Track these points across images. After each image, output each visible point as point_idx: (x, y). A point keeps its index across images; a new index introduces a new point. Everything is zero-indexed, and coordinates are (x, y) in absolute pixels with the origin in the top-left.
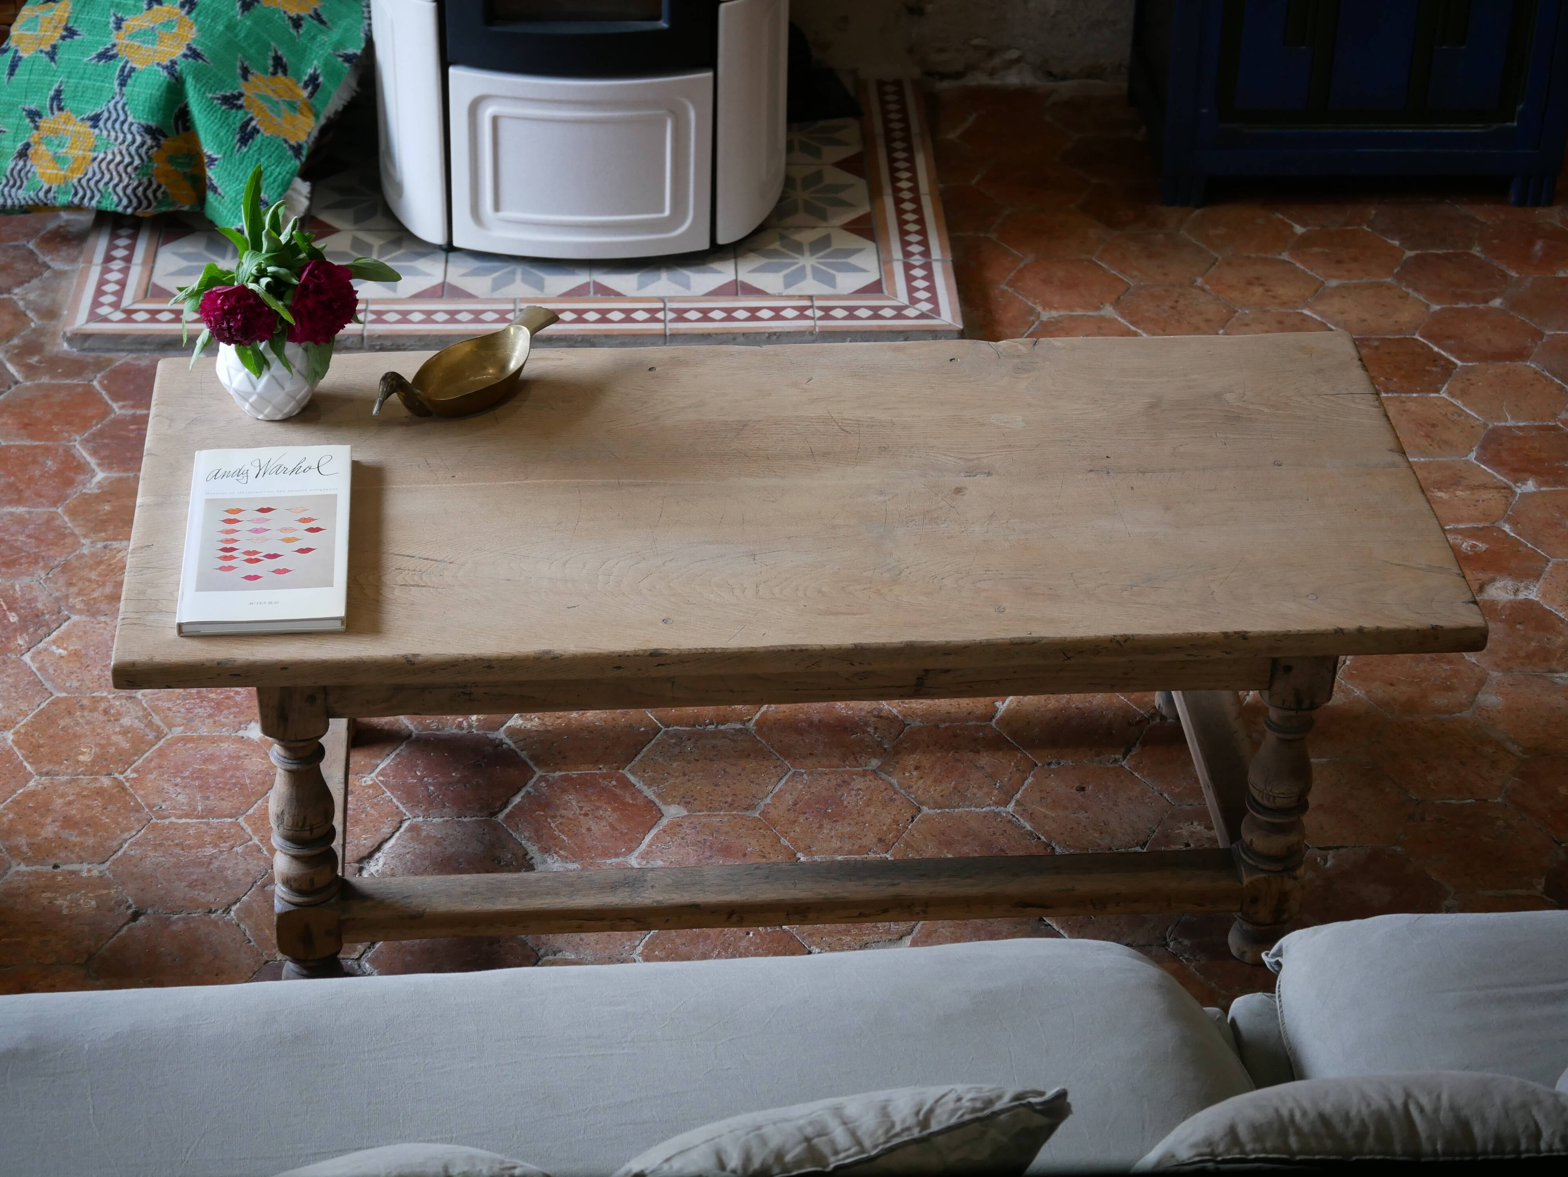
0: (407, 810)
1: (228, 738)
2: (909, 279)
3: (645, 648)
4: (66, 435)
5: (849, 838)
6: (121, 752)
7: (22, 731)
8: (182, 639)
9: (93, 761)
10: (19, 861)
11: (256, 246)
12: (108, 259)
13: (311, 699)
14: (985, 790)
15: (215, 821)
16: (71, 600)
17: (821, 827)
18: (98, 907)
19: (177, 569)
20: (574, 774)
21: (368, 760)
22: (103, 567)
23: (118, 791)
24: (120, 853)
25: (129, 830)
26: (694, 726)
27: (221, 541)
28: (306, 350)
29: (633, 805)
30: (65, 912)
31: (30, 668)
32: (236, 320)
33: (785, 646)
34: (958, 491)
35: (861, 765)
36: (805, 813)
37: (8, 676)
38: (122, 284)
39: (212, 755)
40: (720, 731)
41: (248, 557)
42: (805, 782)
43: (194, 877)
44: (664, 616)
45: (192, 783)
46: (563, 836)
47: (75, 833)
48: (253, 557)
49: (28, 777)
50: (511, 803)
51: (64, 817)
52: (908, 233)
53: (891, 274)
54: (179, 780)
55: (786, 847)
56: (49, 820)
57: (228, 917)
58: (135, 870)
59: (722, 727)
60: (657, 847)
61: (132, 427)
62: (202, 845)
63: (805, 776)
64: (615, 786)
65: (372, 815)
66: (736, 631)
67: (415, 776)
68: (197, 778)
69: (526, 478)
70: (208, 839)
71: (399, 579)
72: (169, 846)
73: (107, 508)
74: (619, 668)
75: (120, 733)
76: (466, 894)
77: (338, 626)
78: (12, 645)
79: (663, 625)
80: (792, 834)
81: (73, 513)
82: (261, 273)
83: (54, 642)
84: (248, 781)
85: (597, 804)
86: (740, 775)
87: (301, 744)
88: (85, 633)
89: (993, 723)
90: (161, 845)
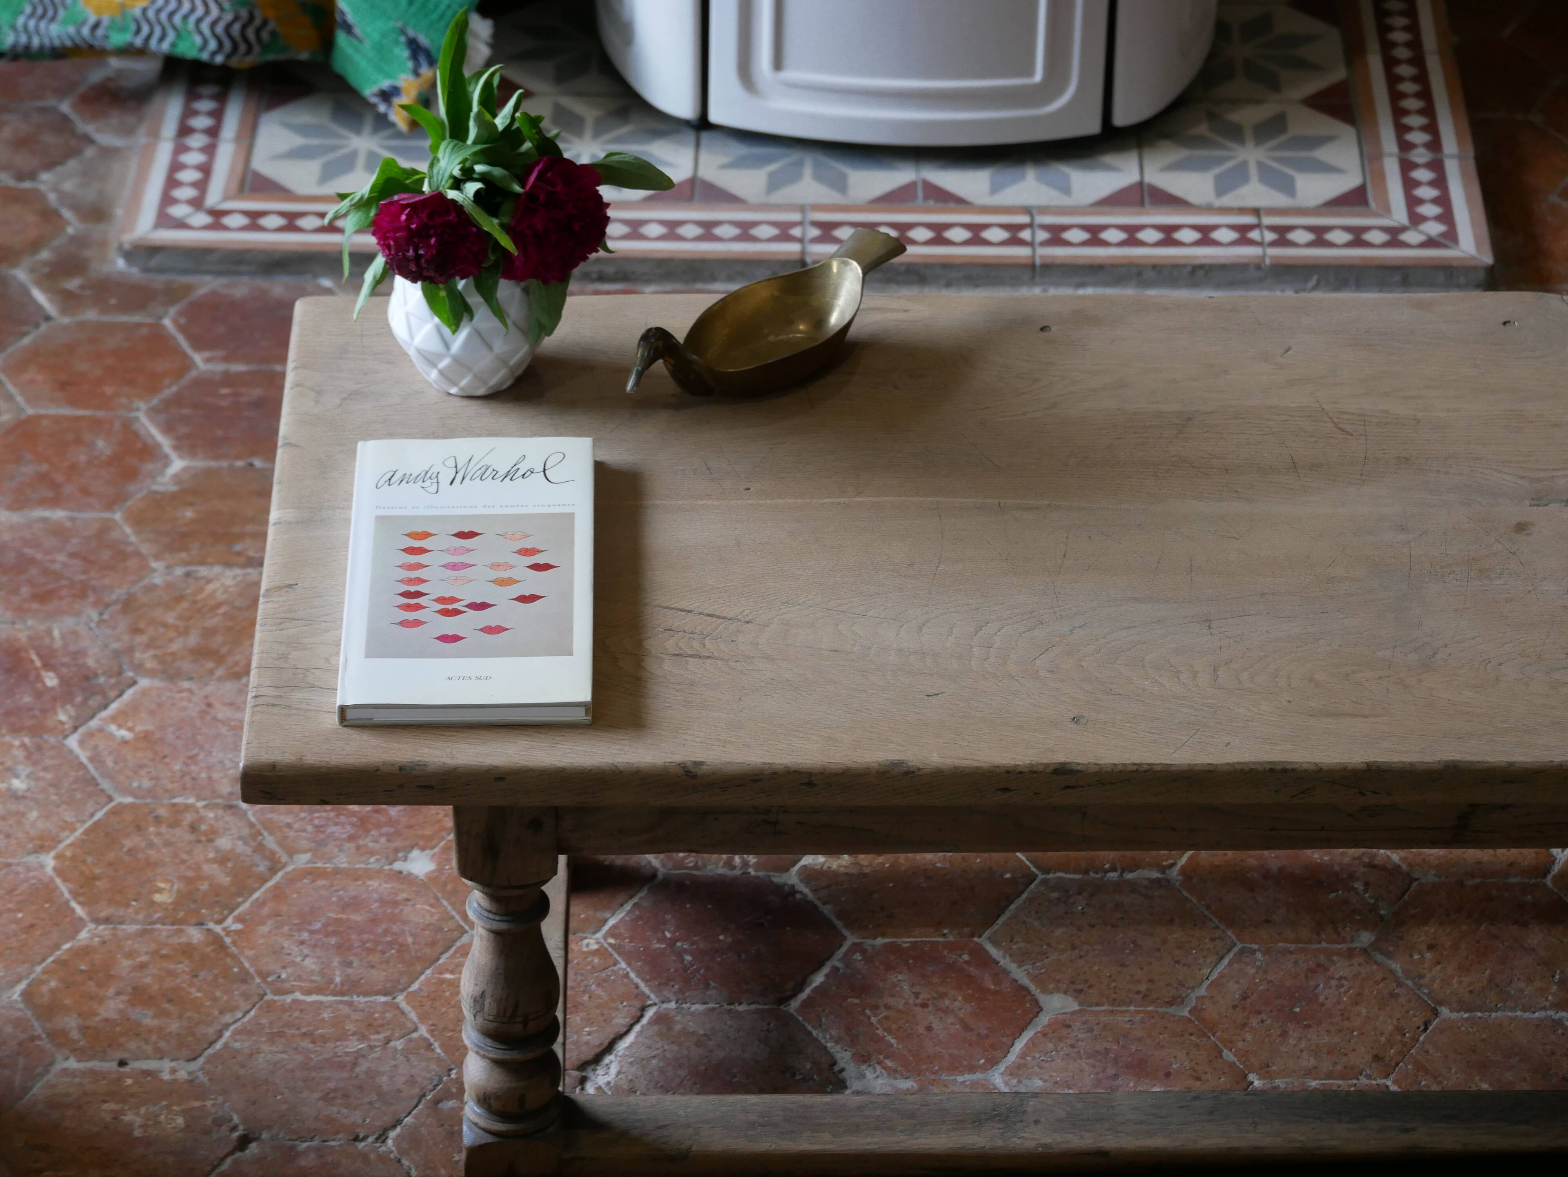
0: (651, 991)
1: (379, 872)
2: (1409, 184)
3: (1045, 761)
4: (124, 400)
5: (1328, 1053)
6: (217, 890)
7: (68, 853)
8: (345, 729)
9: (175, 903)
10: (67, 1052)
11: (458, 132)
12: (184, 131)
13: (535, 825)
14: (1538, 984)
15: (362, 999)
16: (138, 655)
17: (1284, 1034)
18: (187, 1126)
19: (337, 623)
20: (905, 941)
21: (590, 913)
22: (185, 605)
23: (214, 951)
24: (218, 1045)
25: (232, 1010)
26: (1086, 872)
27: (401, 581)
28: (526, 291)
29: (996, 993)
30: (138, 1133)
31: (77, 757)
32: (428, 246)
33: (1260, 763)
34: (1521, 527)
35: (1344, 941)
36: (1259, 1013)
37: (45, 769)
38: (206, 170)
39: (355, 898)
40: (1128, 882)
41: (441, 607)
42: (1258, 963)
43: (332, 1085)
44: (1075, 712)
45: (325, 940)
46: (889, 1038)
47: (150, 1012)
48: (450, 607)
49: (78, 925)
50: (810, 985)
51: (134, 988)
52: (1406, 112)
53: (1380, 177)
54: (305, 935)
55: (1232, 1065)
56: (111, 991)
57: (383, 1148)
58: (242, 1072)
59: (1129, 876)
60: (1034, 1058)
61: (224, 391)
62: (343, 1037)
63: (1259, 955)
64: (967, 962)
65: (600, 997)
66: (1185, 739)
67: (663, 939)
68: (334, 933)
69: (859, 494)
70: (350, 1027)
71: (670, 645)
72: (293, 1036)
73: (189, 514)
74: (1006, 790)
75: (214, 861)
76: (752, 1125)
77: (580, 715)
78: (50, 722)
79: (1071, 725)
80: (1240, 1045)
81: (138, 520)
82: (468, 174)
83: (113, 719)
84: (410, 940)
85: (941, 989)
86: (1159, 950)
87: (515, 892)
88: (160, 705)
89: (1548, 881)
90: (281, 1034)
